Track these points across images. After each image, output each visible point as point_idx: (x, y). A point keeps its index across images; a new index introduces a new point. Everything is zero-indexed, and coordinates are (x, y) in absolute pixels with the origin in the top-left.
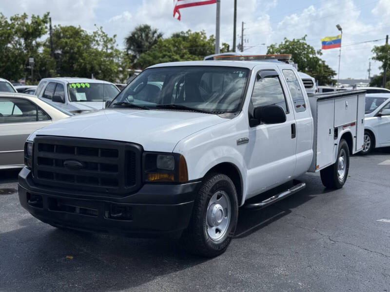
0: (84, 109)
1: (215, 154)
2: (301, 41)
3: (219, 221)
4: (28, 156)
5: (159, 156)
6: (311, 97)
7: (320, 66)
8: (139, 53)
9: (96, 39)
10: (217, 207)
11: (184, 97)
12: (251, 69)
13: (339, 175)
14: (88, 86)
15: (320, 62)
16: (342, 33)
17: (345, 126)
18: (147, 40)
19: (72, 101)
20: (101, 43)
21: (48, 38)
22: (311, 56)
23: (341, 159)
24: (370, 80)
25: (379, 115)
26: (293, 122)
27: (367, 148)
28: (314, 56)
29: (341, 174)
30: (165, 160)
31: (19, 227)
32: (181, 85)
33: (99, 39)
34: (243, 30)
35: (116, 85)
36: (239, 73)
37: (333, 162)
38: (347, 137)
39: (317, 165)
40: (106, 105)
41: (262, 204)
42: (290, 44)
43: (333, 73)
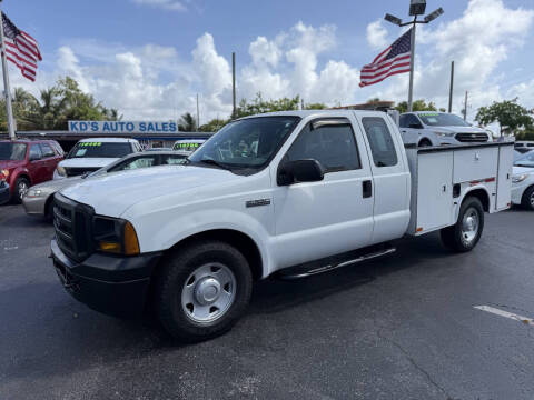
1: (197, 219)
13: (466, 237)
17: (475, 182)
23: (469, 219)
26: (367, 178)
29: (470, 236)
39: (416, 227)
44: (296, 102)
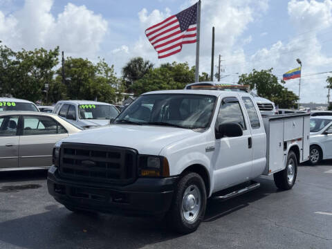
0: (91, 125)
1: (190, 158)
2: (267, 72)
3: (192, 207)
4: (55, 158)
5: (149, 158)
6: (265, 117)
7: (283, 92)
8: (133, 80)
9: (99, 69)
10: (191, 196)
11: (168, 116)
12: (218, 96)
13: (289, 179)
14: (94, 107)
15: (283, 89)
16: (301, 65)
17: (293, 141)
18: (140, 70)
19: (82, 119)
20: (103, 72)
21: (61, 68)
23: (290, 166)
24: (328, 104)
25: (325, 133)
27: (316, 160)
28: (278, 84)
29: (291, 179)
30: (153, 161)
31: (46, 211)
32: (167, 107)
33: (101, 69)
34: (220, 62)
35: (116, 106)
36: (208, 100)
37: (283, 168)
38: (295, 149)
39: (270, 170)
40: (111, 122)
41: (226, 196)
42: (258, 74)
43: (297, 98)
44: (56, 54)
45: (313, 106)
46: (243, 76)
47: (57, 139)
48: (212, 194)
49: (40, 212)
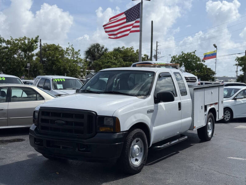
0: (61, 94)
1: (135, 118)
2: (192, 54)
3: (137, 155)
4: (35, 119)
5: (105, 118)
6: (191, 87)
7: (204, 69)
8: (93, 60)
9: (68, 52)
10: (136, 146)
11: (119, 87)
12: (156, 72)
13: (208, 133)
14: (64, 80)
15: (204, 66)
16: (217, 49)
17: (211, 105)
18: (98, 53)
19: (55, 89)
20: (71, 54)
21: (39, 51)
22: (198, 63)
23: (209, 123)
24: (237, 77)
25: (235, 99)
26: (179, 101)
27: (228, 118)
28: (200, 63)
29: (210, 133)
30: (108, 120)
31: (28, 158)
32: (118, 80)
33: (69, 52)
34: (157, 47)
35: (80, 80)
36: (149, 74)
37: (204, 125)
38: (213, 111)
39: (194, 126)
40: (76, 92)
41: (162, 146)
42: (185, 55)
43: (214, 73)
44: (36, 41)
45: (226, 79)
46: (174, 57)
47: (36, 105)
48: (152, 145)
49: (24, 159)
